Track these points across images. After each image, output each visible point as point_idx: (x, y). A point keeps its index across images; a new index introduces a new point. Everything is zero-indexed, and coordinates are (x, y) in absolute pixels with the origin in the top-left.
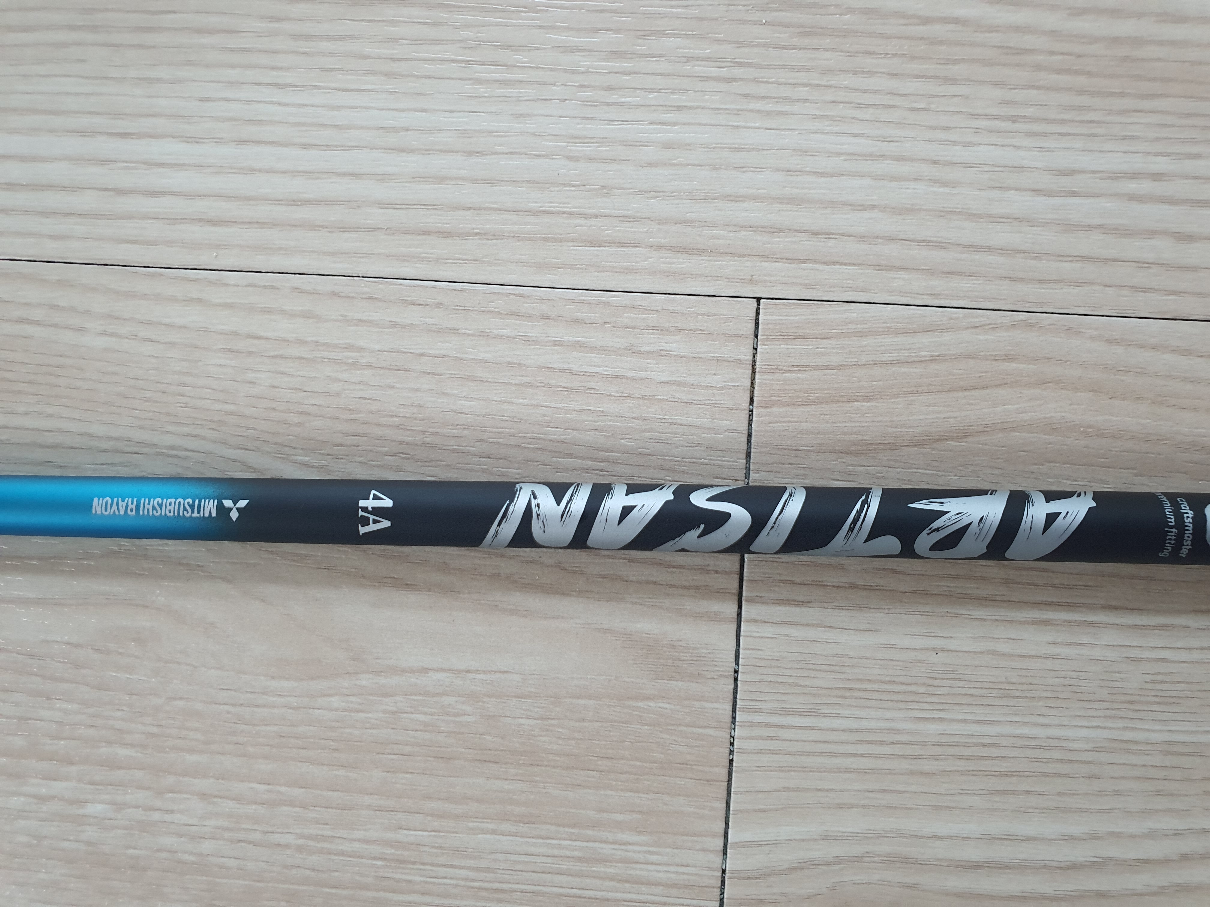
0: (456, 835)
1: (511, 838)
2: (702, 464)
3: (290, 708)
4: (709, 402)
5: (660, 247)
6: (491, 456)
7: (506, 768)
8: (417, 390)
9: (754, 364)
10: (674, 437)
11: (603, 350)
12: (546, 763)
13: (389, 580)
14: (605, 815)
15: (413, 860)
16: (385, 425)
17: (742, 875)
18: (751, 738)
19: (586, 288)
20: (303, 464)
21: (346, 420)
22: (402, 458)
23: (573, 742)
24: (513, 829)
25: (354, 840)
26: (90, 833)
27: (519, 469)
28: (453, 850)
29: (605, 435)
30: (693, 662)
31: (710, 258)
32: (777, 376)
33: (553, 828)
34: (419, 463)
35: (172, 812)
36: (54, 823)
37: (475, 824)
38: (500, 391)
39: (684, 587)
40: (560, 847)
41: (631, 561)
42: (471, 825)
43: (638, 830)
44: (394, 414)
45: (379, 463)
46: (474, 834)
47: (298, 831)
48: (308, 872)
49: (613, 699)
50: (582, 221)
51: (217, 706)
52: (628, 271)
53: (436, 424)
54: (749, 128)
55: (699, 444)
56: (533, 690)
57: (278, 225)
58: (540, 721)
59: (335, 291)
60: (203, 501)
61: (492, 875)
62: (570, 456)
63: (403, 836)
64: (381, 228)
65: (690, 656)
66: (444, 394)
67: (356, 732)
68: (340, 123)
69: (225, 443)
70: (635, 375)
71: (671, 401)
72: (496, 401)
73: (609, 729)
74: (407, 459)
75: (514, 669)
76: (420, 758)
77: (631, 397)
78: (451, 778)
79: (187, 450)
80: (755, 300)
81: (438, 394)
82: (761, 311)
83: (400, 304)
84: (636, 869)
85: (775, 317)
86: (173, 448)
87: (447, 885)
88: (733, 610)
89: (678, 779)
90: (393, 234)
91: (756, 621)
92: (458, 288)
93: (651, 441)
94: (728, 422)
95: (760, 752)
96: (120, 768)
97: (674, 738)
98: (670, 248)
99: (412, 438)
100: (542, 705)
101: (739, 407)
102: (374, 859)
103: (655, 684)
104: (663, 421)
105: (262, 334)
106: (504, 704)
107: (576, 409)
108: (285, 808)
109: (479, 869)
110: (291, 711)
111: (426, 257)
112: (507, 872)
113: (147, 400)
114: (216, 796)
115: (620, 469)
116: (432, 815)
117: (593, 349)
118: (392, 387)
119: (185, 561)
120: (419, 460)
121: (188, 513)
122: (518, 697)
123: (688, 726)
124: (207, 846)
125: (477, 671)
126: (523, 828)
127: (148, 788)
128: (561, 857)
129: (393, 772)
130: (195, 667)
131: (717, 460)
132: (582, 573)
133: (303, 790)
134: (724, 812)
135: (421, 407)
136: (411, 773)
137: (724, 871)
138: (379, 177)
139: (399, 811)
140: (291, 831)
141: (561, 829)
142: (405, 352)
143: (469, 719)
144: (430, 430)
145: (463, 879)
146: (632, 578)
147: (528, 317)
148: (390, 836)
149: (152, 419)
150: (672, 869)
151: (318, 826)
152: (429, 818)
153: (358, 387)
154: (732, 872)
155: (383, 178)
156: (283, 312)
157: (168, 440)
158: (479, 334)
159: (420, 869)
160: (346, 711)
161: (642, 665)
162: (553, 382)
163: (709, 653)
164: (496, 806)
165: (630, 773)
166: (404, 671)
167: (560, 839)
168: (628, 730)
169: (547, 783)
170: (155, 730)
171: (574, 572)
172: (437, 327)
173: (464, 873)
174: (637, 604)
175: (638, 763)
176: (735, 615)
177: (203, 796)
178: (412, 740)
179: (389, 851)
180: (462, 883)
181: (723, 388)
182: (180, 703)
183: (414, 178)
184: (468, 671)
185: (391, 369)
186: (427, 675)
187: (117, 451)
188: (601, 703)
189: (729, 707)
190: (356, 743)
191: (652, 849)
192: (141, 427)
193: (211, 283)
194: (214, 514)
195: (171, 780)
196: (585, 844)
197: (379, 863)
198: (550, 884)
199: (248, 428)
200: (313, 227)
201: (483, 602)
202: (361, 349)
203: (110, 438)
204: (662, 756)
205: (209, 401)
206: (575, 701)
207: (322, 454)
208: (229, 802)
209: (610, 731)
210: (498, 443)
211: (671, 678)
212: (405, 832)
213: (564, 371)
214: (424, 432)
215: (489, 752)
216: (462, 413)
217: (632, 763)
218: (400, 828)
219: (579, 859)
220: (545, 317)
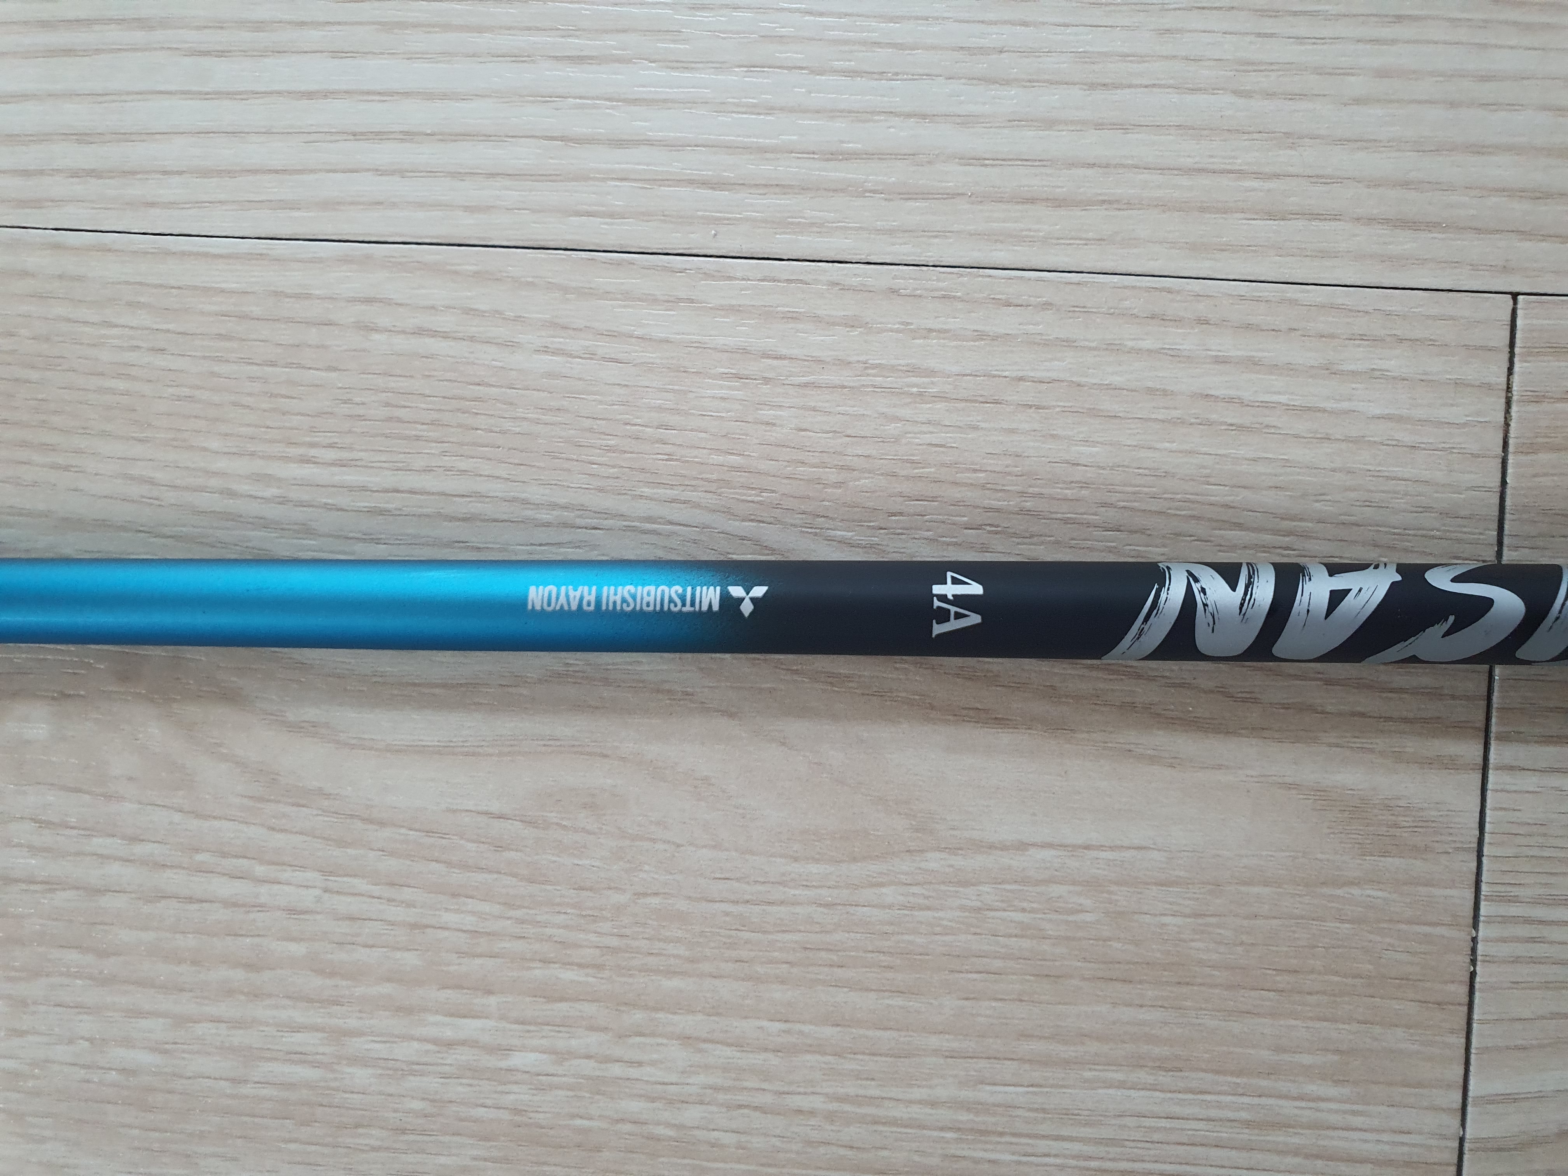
0: (1064, 1090)
1: (1148, 1093)
2: (1433, 537)
3: (820, 905)
4: (1443, 445)
5: (1371, 220)
6: (1122, 528)
7: (1142, 989)
8: (1013, 431)
9: (1509, 388)
10: (1392, 498)
11: (1290, 369)
12: (1199, 980)
13: (971, 713)
14: (1286, 1057)
15: (1000, 1129)
16: (966, 485)
17: (1489, 1145)
18: (1504, 940)
19: (1262, 279)
20: (842, 542)
21: (907, 478)
22: (989, 532)
23: (1240, 949)
24: (1150, 1079)
25: (911, 1102)
26: (519, 1095)
27: (1164, 546)
28: (1059, 1114)
29: (1291, 496)
30: (1416, 829)
31: (1444, 236)
32: (1545, 406)
33: (1209, 1076)
34: (1014, 539)
35: (640, 1064)
36: (464, 1081)
37: (1093, 1073)
38: (1137, 431)
39: (1405, 720)
40: (1219, 1106)
41: (1329, 682)
42: (1088, 1074)
43: (1335, 1078)
44: (977, 467)
45: (954, 540)
46: (1092, 1089)
47: (830, 1091)
48: (842, 1152)
49: (1299, 885)
50: (1255, 184)
51: (711, 904)
52: (1323, 254)
53: (1039, 481)
54: (1501, 47)
55: (1427, 509)
56: (1182, 874)
57: (808, 189)
58: (1192, 920)
59: (893, 287)
60: (698, 588)
61: (1119, 1150)
62: (1239, 526)
63: (985, 1094)
64: (963, 194)
65: (1413, 821)
66: (1053, 436)
67: (920, 940)
68: (900, 41)
69: (728, 512)
70: (1334, 406)
71: (1387, 445)
72: (1129, 446)
73: (1293, 929)
74: (996, 533)
75: (1155, 844)
76: (1014, 977)
77: (1329, 439)
78: (1060, 1006)
79: (671, 523)
80: (1510, 296)
81: (1043, 436)
82: (1520, 312)
83: (990, 306)
84: (1332, 1138)
85: (1541, 322)
86: (650, 519)
87: (1050, 1165)
88: (1477, 753)
89: (1394, 1002)
90: (981, 202)
91: (1511, 768)
92: (1073, 280)
93: (1358, 503)
94: (1473, 476)
95: (1516, 960)
96: (562, 999)
97: (1388, 940)
98: (1386, 221)
99: (1006, 503)
100: (1196, 896)
101: (1488, 452)
102: (942, 1129)
103: (1361, 862)
104: (1377, 474)
105: (784, 351)
106: (1139, 896)
107: (1248, 456)
108: (809, 1057)
109: (1099, 1142)
110: (821, 909)
111: (1027, 236)
112: (1140, 1145)
113: (610, 449)
114: (705, 1041)
115: (1313, 546)
116: (1030, 1061)
117: (1274, 368)
118: (975, 428)
119: (667, 686)
120: (1015, 535)
121: (676, 606)
122: (1162, 885)
123: (1410, 922)
124: (692, 1115)
125: (1101, 848)
126: (1164, 1079)
127: (605, 1029)
128: (1221, 1120)
129: (973, 999)
130: (679, 846)
131: (1455, 532)
132: (1256, 701)
133: (839, 1029)
134: (1463, 1051)
135: (1017, 456)
136: (1001, 1000)
137: (1462, 1140)
138: (958, 120)
139: (982, 1058)
140: (818, 1090)
141: (1221, 1078)
142: (994, 376)
143: (1088, 917)
144: (1031, 490)
145: (1074, 1157)
146: (1329, 708)
147: (1178, 321)
148: (966, 1094)
149: (617, 478)
150: (1385, 1137)
151: (859, 1082)
152: (1027, 1066)
153: (924, 428)
154: (1477, 1140)
155: (966, 121)
156: (817, 319)
157: (642, 508)
158: (1105, 346)
159: (1011, 1143)
160: (906, 908)
161: (1343, 835)
162: (1214, 417)
163: (1441, 816)
164: (1125, 1045)
165: (1324, 993)
166: (992, 847)
167: (1219, 1093)
168: (1321, 930)
169: (1201, 1009)
170: (614, 942)
171: (1244, 700)
172: (1044, 337)
173: (1076, 1147)
174: (1337, 746)
175: (1336, 979)
176: (1480, 760)
177: (686, 1039)
178: (1003, 950)
179: (964, 1117)
180: (1073, 1162)
181: (1465, 425)
182: (655, 901)
183: (1009, 121)
184: (1087, 847)
185: (976, 401)
186: (1027, 853)
187: (565, 525)
188: (1281, 890)
189: (1470, 895)
190: (919, 957)
191: (1355, 1107)
192: (601, 490)
193: (708, 276)
194: (716, 607)
195: (638, 1016)
196: (1256, 1100)
197: (949, 1135)
198: (1204, 1162)
199: (763, 490)
200: (862, 191)
201: (1110, 745)
202: (931, 373)
203: (554, 506)
204: (1370, 967)
205: (705, 451)
206: (1243, 889)
207: (873, 528)
208: (725, 1048)
209: (1294, 932)
210: (1132, 509)
211: (1385, 854)
212: (988, 1088)
213: (1230, 400)
214: (1022, 494)
215: (1117, 966)
216: (1078, 465)
217: (1326, 978)
218: (982, 1083)
219: (1248, 1124)
220: (1203, 321)
